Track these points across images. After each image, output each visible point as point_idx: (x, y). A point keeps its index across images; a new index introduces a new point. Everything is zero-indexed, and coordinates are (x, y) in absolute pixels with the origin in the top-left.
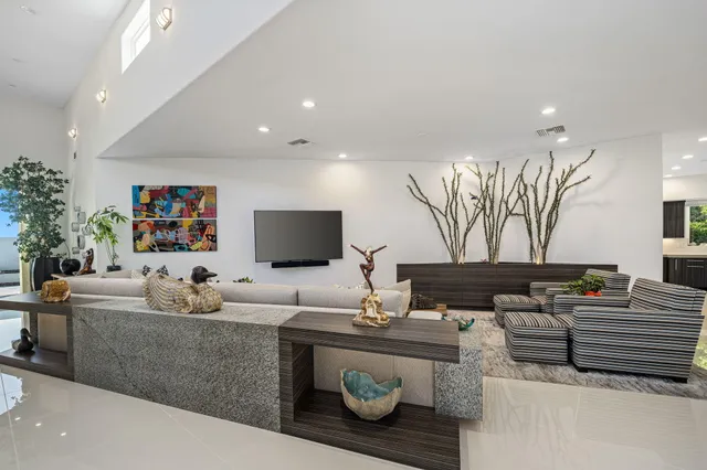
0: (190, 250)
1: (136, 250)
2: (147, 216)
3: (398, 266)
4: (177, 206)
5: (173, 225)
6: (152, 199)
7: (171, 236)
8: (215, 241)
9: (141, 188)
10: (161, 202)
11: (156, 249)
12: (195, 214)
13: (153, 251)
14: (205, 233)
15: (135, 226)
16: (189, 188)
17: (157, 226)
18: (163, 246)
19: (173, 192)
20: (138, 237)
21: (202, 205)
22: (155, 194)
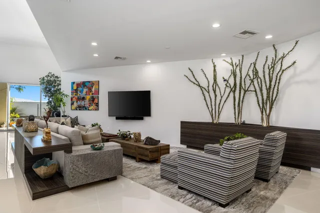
0: (89, 110)
1: (72, 109)
2: (76, 95)
3: (182, 122)
4: (85, 90)
5: (84, 99)
6: (77, 88)
7: (83, 103)
8: (98, 106)
9: (74, 83)
10: (80, 89)
11: (78, 109)
12: (91, 94)
13: (77, 110)
14: (94, 103)
15: (72, 99)
16: (89, 82)
17: (79, 99)
18: (80, 108)
19: (83, 84)
20: (72, 104)
21: (93, 90)
22: (78, 85)
